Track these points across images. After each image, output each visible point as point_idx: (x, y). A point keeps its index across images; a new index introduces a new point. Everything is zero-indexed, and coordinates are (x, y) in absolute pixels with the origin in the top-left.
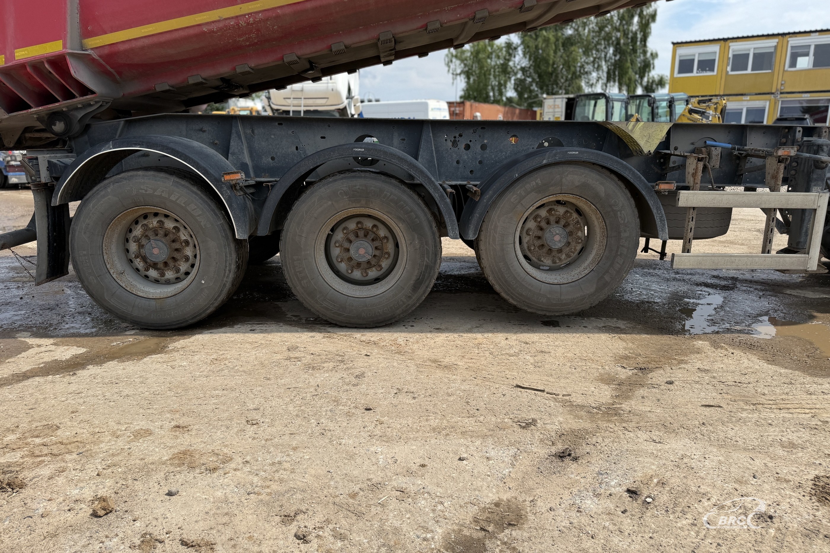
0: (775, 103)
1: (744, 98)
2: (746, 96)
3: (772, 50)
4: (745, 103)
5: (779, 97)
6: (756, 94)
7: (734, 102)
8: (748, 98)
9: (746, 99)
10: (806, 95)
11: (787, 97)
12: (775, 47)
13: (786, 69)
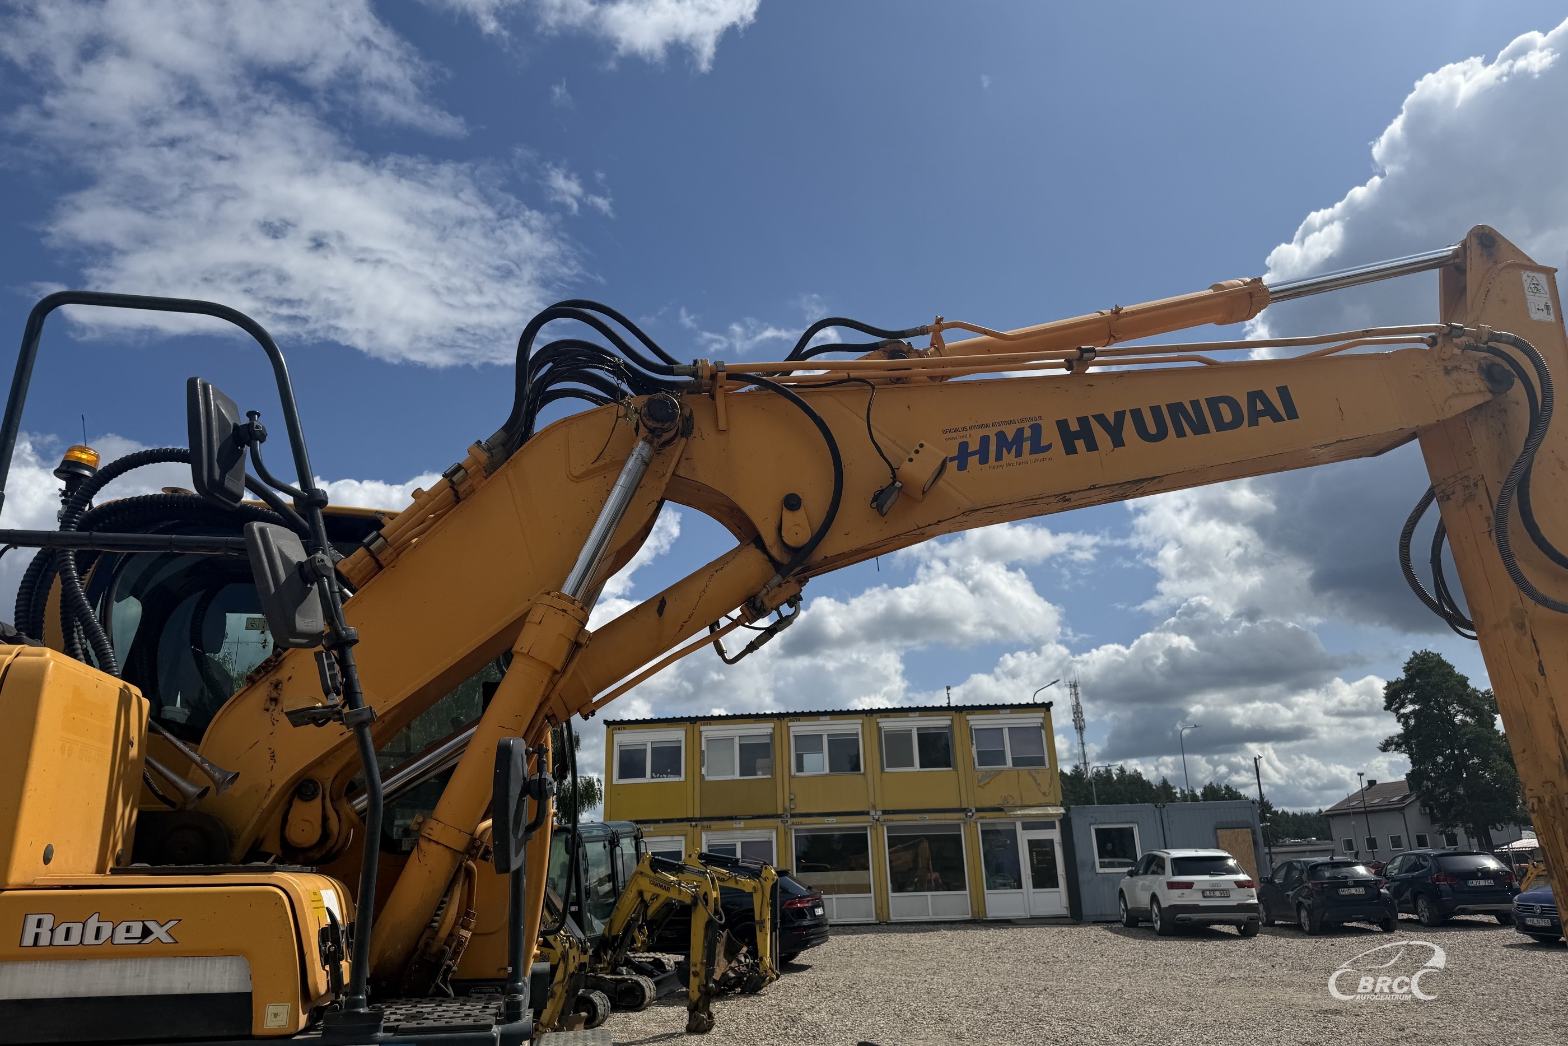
0: (786, 834)
1: (736, 824)
2: (738, 822)
3: (767, 741)
4: (738, 834)
5: (789, 823)
6: (754, 818)
7: (720, 833)
8: (742, 824)
9: (738, 826)
10: (830, 819)
11: (802, 824)
12: (772, 736)
13: (793, 774)
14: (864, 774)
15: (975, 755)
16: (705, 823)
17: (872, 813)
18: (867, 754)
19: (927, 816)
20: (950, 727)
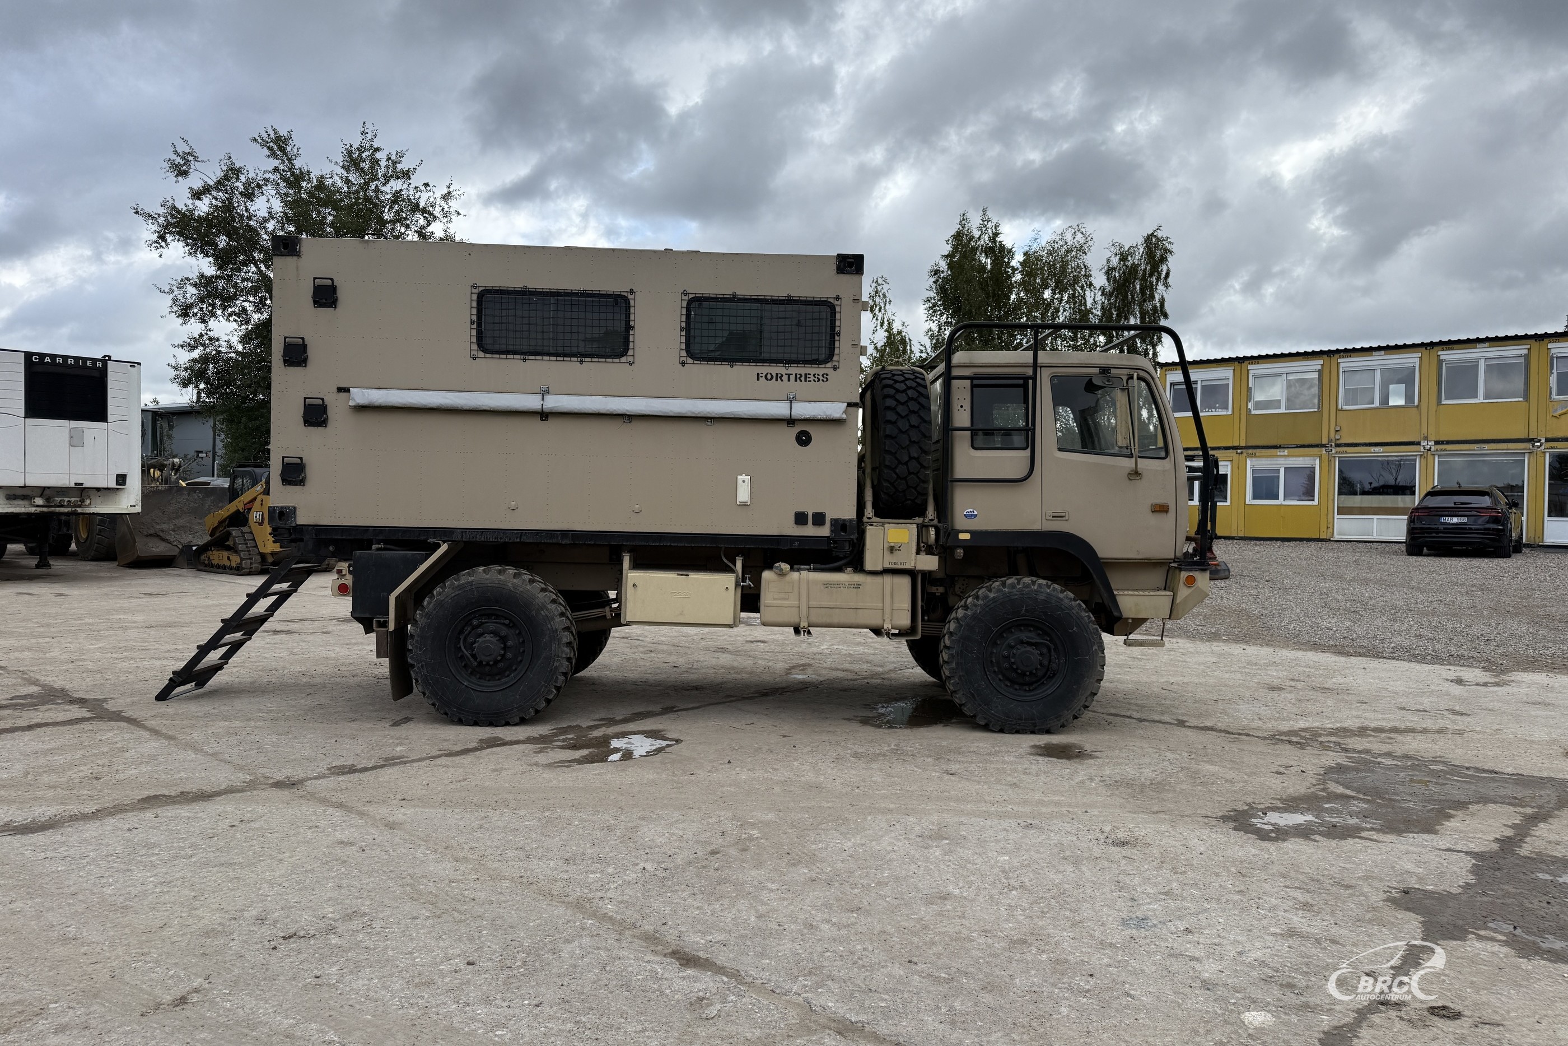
0: (1329, 461)
1: (1280, 452)
2: (1282, 450)
4: (1281, 461)
5: (1333, 452)
6: (1297, 447)
7: (1264, 459)
8: (1286, 452)
10: (1377, 449)
11: (1346, 453)
12: (1320, 372)
13: (1340, 407)
14: (1417, 407)
15: (1553, 384)
16: (1250, 451)
17: (1422, 443)
18: (1423, 385)
20: (1527, 358)
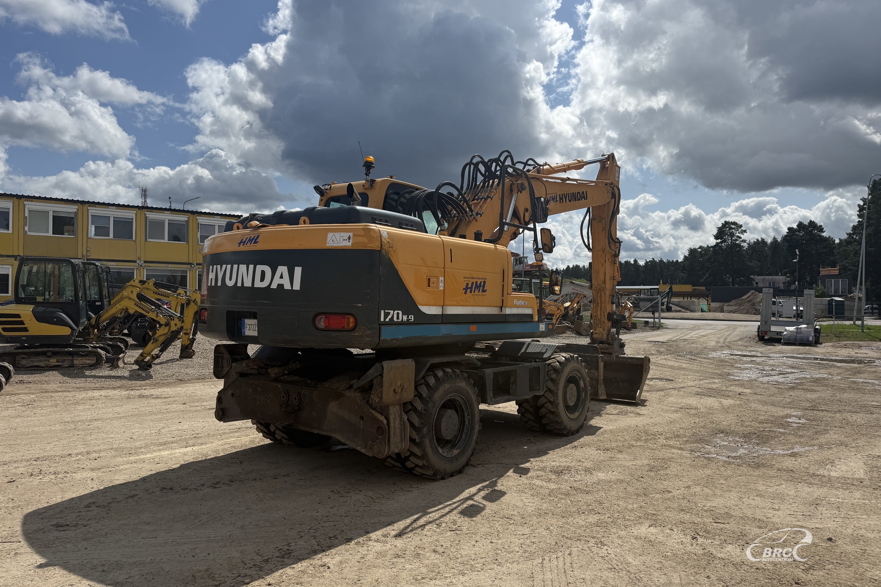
3: (73, 216)
12: (76, 213)
13: (89, 236)
14: (135, 241)
15: (199, 237)
17: (138, 262)
18: (137, 230)
19: (170, 265)
20: (187, 222)
